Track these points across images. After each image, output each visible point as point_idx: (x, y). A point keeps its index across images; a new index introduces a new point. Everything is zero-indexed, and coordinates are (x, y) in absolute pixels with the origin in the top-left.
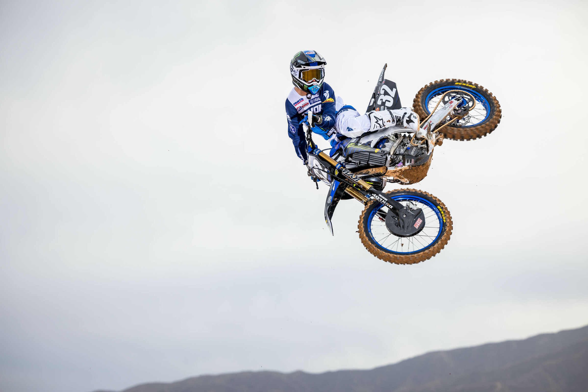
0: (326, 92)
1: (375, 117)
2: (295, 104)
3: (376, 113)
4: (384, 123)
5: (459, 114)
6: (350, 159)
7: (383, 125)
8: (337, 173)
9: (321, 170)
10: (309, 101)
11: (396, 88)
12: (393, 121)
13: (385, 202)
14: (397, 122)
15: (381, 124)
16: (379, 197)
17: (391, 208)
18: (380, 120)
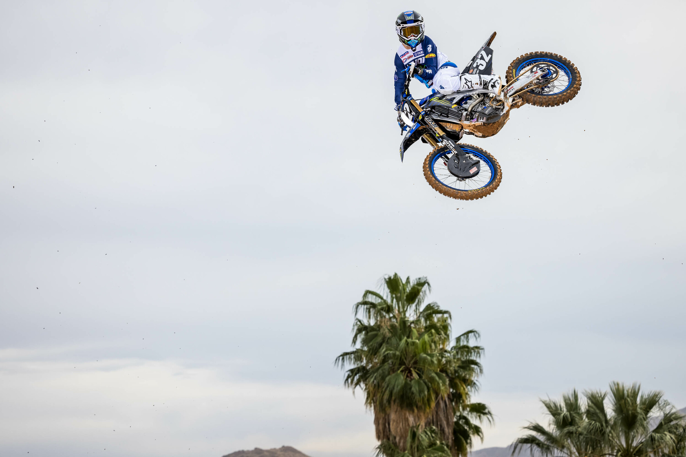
0: (429, 46)
1: (465, 79)
2: (402, 56)
3: (467, 76)
4: (472, 85)
5: (540, 83)
6: (433, 110)
7: (471, 86)
8: (420, 118)
9: (408, 112)
10: (414, 54)
11: (492, 54)
12: (481, 84)
13: (452, 148)
14: (484, 85)
15: (470, 86)
16: (448, 143)
17: (455, 153)
18: (469, 82)
